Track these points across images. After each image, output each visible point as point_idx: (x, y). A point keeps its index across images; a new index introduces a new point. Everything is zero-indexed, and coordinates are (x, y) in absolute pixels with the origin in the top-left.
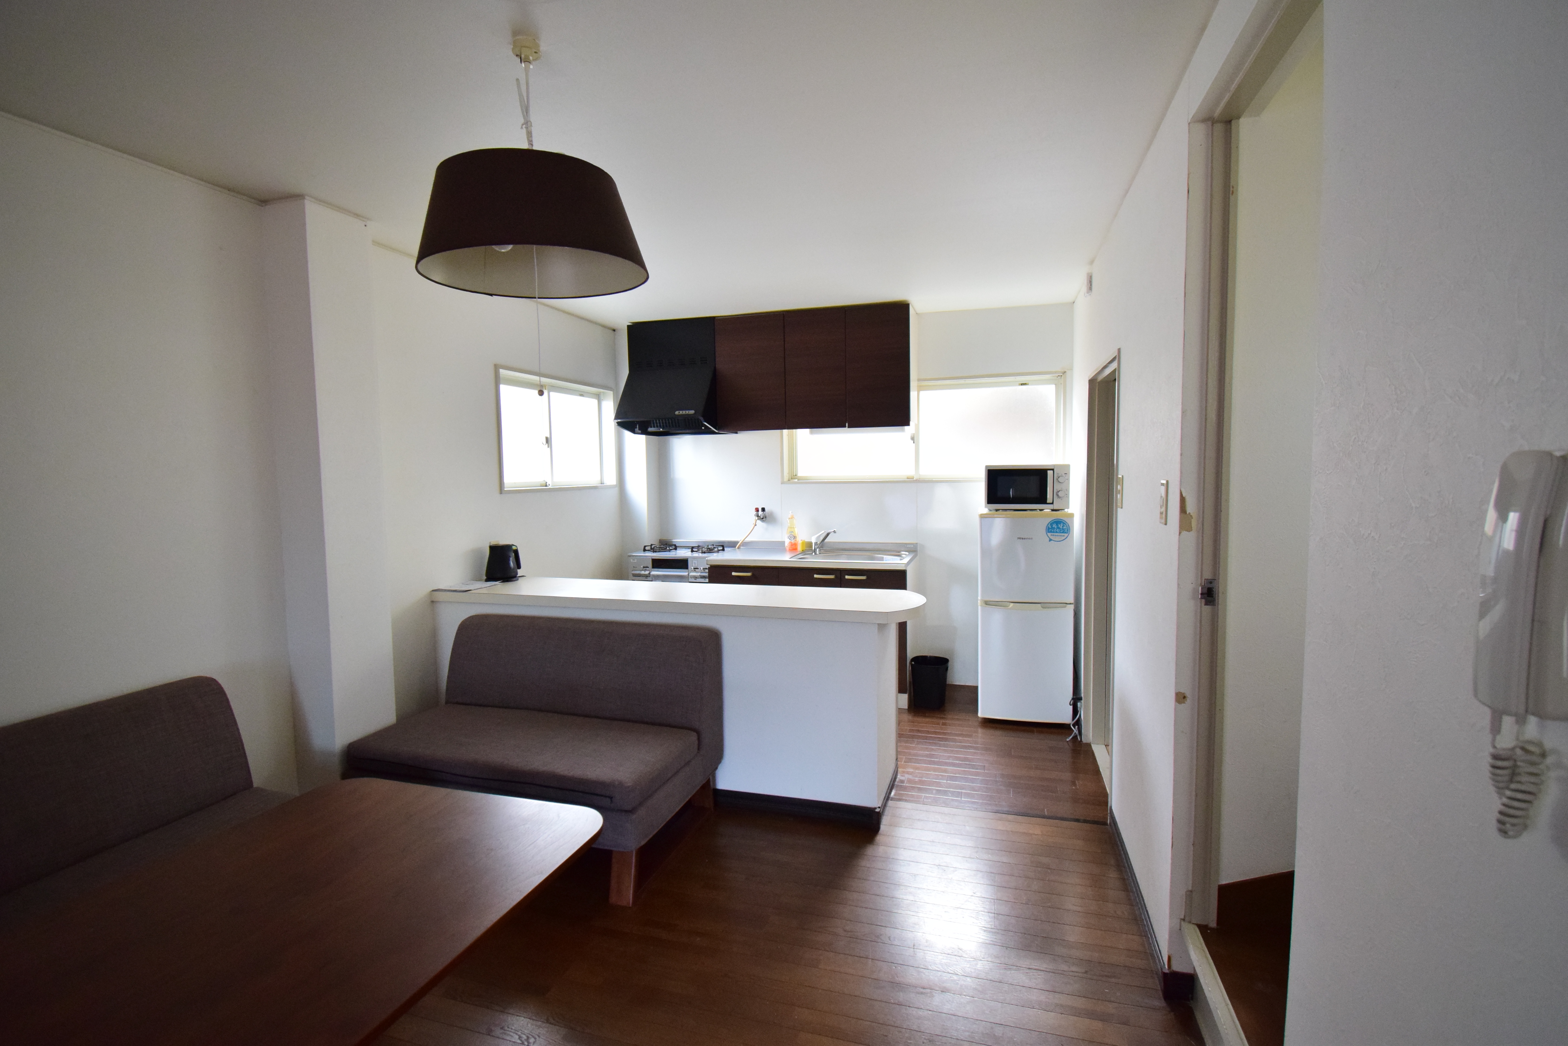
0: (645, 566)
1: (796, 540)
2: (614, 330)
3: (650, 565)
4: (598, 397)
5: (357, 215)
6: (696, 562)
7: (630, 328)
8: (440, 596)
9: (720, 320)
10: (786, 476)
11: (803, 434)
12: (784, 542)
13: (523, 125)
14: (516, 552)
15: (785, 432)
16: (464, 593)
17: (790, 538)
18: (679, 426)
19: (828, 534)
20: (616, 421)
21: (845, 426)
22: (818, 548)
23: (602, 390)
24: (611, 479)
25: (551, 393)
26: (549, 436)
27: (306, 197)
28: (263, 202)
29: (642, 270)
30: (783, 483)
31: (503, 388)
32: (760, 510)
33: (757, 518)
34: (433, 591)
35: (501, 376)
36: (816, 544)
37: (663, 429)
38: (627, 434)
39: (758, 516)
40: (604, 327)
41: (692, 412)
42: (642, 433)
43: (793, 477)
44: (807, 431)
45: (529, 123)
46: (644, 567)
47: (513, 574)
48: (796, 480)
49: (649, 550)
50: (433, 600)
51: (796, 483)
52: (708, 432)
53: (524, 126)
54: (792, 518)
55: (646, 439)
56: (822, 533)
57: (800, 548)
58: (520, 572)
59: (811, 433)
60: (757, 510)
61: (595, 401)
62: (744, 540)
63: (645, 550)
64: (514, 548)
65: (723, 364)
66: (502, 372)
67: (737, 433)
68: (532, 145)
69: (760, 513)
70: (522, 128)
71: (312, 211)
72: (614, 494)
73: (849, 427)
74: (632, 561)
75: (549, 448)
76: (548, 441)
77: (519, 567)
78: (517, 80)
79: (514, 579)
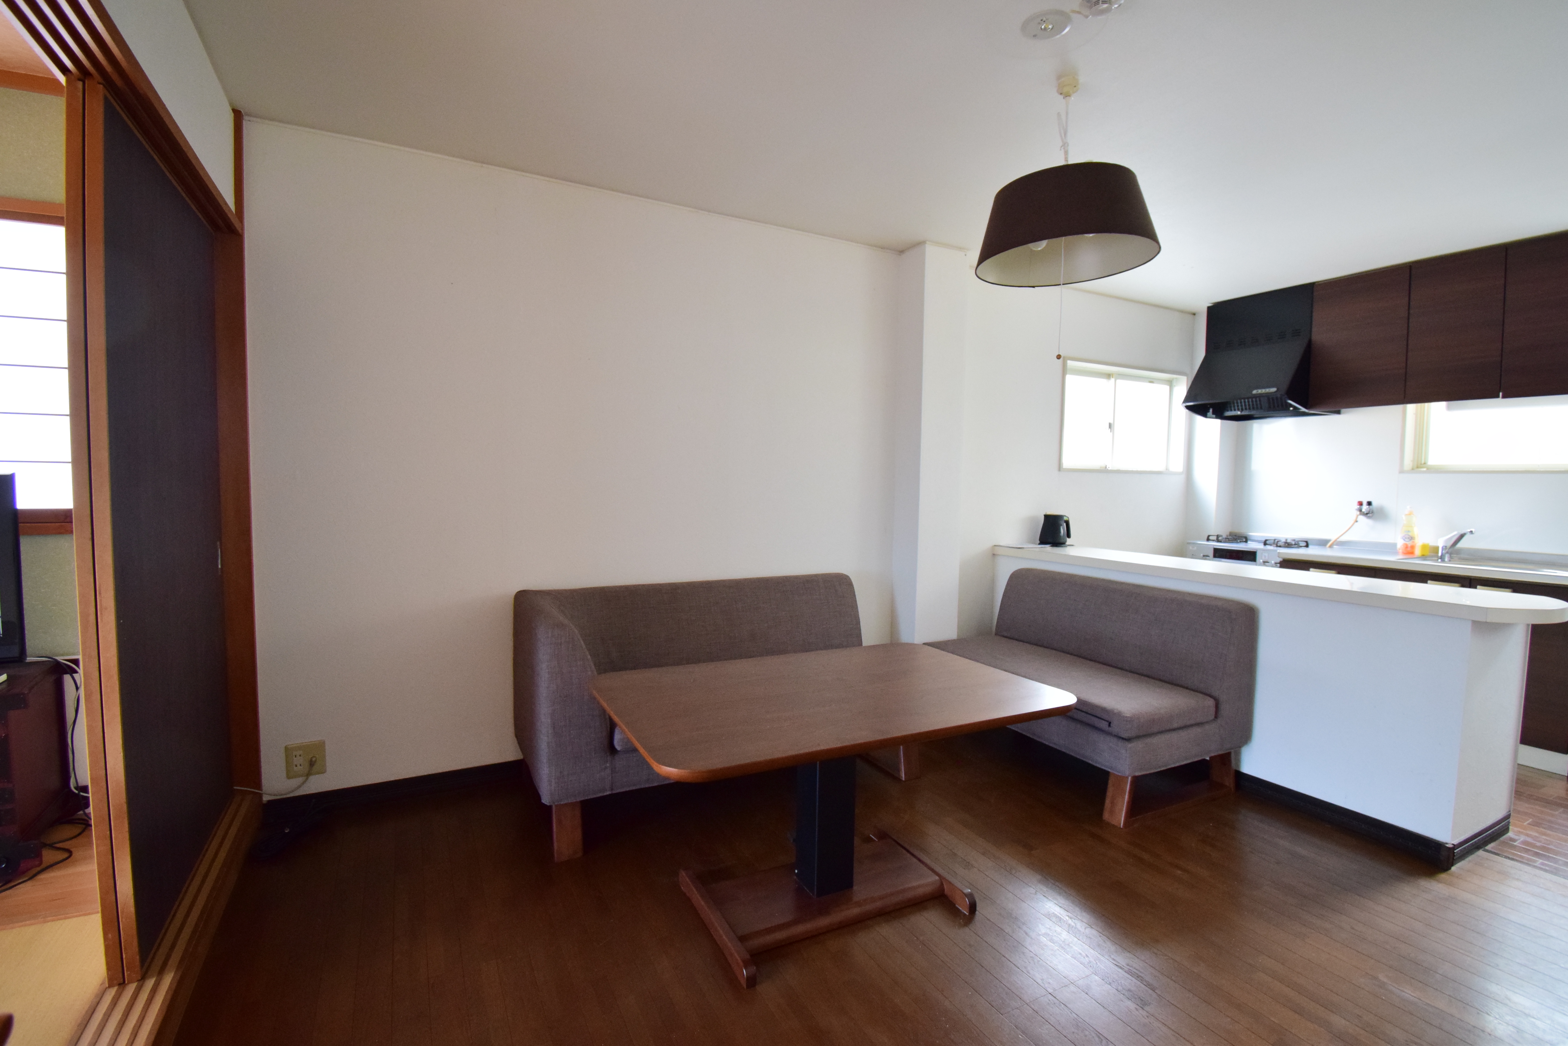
0: (1206, 554)
1: (1413, 542)
2: (1194, 314)
3: (1211, 553)
4: (1170, 383)
5: (961, 249)
6: (1267, 555)
7: (1210, 309)
8: (999, 551)
9: (1320, 285)
10: (1408, 462)
11: (1438, 408)
12: (1395, 545)
13: (1061, 147)
14: (1067, 523)
15: (1411, 408)
16: (1018, 549)
17: (1404, 538)
18: (1261, 408)
19: (1462, 536)
20: (1185, 405)
21: (1498, 397)
22: (1447, 553)
23: (1175, 376)
24: (1178, 466)
25: (1118, 381)
26: (1112, 422)
27: (927, 242)
28: (901, 252)
29: (1156, 244)
30: (1402, 471)
31: (1069, 378)
32: (1365, 503)
33: (1358, 513)
34: (995, 546)
35: (1068, 367)
36: (1444, 548)
37: (1241, 412)
38: (1199, 419)
39: (1360, 510)
40: (1182, 312)
41: (1274, 390)
42: (1216, 418)
43: (1420, 466)
44: (1443, 404)
45: (1066, 145)
46: (1204, 556)
47: (1062, 541)
48: (1425, 469)
49: (1213, 540)
50: (994, 554)
51: (1424, 472)
52: (1297, 413)
53: (1063, 147)
54: (1410, 514)
55: (1221, 422)
56: (1455, 534)
57: (1418, 552)
58: (1069, 541)
59: (1449, 408)
60: (1361, 504)
61: (1167, 388)
62: (1338, 538)
63: (1208, 540)
64: (1065, 518)
65: (1321, 335)
66: (1070, 363)
67: (1338, 412)
68: (1067, 161)
69: (1365, 508)
70: (1061, 150)
71: (931, 252)
72: (1180, 480)
73: (1504, 397)
74: (1191, 548)
75: (1112, 433)
76: (1110, 426)
77: (1069, 536)
78: (1058, 113)
79: (1063, 545)
